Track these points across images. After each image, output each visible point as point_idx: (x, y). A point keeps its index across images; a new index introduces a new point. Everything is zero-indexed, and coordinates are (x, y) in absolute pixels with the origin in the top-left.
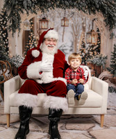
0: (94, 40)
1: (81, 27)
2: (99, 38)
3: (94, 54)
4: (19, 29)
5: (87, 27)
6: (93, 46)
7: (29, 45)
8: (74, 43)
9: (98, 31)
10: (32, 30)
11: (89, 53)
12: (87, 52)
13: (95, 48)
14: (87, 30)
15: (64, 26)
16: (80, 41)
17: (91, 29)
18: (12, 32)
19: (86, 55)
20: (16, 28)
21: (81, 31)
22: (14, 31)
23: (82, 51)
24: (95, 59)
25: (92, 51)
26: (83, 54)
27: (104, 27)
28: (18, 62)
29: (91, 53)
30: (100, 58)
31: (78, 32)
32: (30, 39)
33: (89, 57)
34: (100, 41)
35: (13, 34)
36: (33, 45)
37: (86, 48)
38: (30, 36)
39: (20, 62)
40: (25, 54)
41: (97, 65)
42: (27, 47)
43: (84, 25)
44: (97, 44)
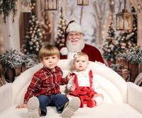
0: (127, 25)
1: (107, 6)
2: (135, 22)
3: (127, 46)
4: (15, 11)
5: (116, 6)
6: (126, 34)
7: (30, 35)
8: (98, 30)
9: (133, 10)
10: (34, 12)
11: (120, 45)
12: (117, 43)
13: (129, 36)
14: (117, 11)
16: (106, 27)
17: (123, 7)
18: (3, 16)
19: (116, 47)
20: (9, 9)
21: (108, 12)
22: (6, 14)
23: (110, 42)
24: (129, 54)
25: (125, 41)
26: (112, 46)
28: (13, 60)
29: (124, 44)
30: (137, 52)
31: (103, 13)
32: (31, 26)
33: (121, 50)
34: (136, 26)
35: (4, 18)
36: (36, 34)
37: (116, 36)
38: (30, 21)
39: (17, 59)
40: (24, 48)
41: (132, 63)
42: (27, 37)
43: (113, 3)
44: (133, 31)
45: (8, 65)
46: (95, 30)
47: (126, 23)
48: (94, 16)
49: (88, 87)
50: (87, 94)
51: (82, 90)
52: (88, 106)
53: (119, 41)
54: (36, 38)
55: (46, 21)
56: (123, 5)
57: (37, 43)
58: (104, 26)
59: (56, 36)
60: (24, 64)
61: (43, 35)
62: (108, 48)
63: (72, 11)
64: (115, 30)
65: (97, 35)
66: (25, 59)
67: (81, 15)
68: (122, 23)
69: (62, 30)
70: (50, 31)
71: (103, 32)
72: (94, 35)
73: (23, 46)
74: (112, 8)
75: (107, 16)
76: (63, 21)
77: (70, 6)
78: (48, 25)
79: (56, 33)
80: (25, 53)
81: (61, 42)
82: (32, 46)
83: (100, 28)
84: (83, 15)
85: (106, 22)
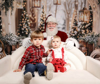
0: (86, 18)
1: (73, 5)
2: (91, 16)
3: (86, 32)
4: (12, 7)
5: (79, 5)
6: (85, 24)
7: (22, 24)
9: (90, 9)
10: (25, 9)
11: (81, 32)
12: (79, 30)
13: (87, 26)
14: (79, 8)
15: (57, 4)
16: (72, 19)
17: (83, 6)
19: (78, 33)
20: (9, 6)
21: (74, 9)
22: (7, 10)
23: (75, 29)
24: (87, 37)
25: (85, 29)
26: (76, 32)
27: (96, 5)
28: (11, 40)
29: (83, 31)
30: (92, 36)
31: (70, 10)
32: (23, 17)
33: (81, 35)
34: (92, 19)
35: (6, 12)
36: (26, 23)
37: (78, 26)
38: (22, 15)
39: (13, 40)
40: (18, 32)
41: (89, 43)
42: (20, 25)
43: (77, 3)
44: (90, 22)
45: (7, 43)
46: (65, 21)
47: (85, 17)
48: (65, 11)
49: (61, 59)
50: (60, 64)
51: (57, 61)
52: (61, 71)
53: (81, 29)
54: (26, 26)
55: (33, 14)
56: (83, 5)
57: (27, 29)
58: (71, 19)
59: (39, 25)
60: (18, 43)
61: (31, 24)
62: (73, 33)
63: (50, 8)
64: (78, 21)
65: (66, 24)
66: (19, 39)
67: (56, 11)
68: (82, 17)
69: (43, 21)
70: (36, 21)
71: (70, 23)
72: (64, 25)
73: (18, 31)
74: (76, 6)
75: (73, 12)
76: (44, 15)
77: (49, 4)
78: (34, 17)
79: (39, 23)
80: (19, 36)
81: (42, 29)
82: (24, 31)
83: (68, 20)
84: (57, 11)
85: (72, 16)
